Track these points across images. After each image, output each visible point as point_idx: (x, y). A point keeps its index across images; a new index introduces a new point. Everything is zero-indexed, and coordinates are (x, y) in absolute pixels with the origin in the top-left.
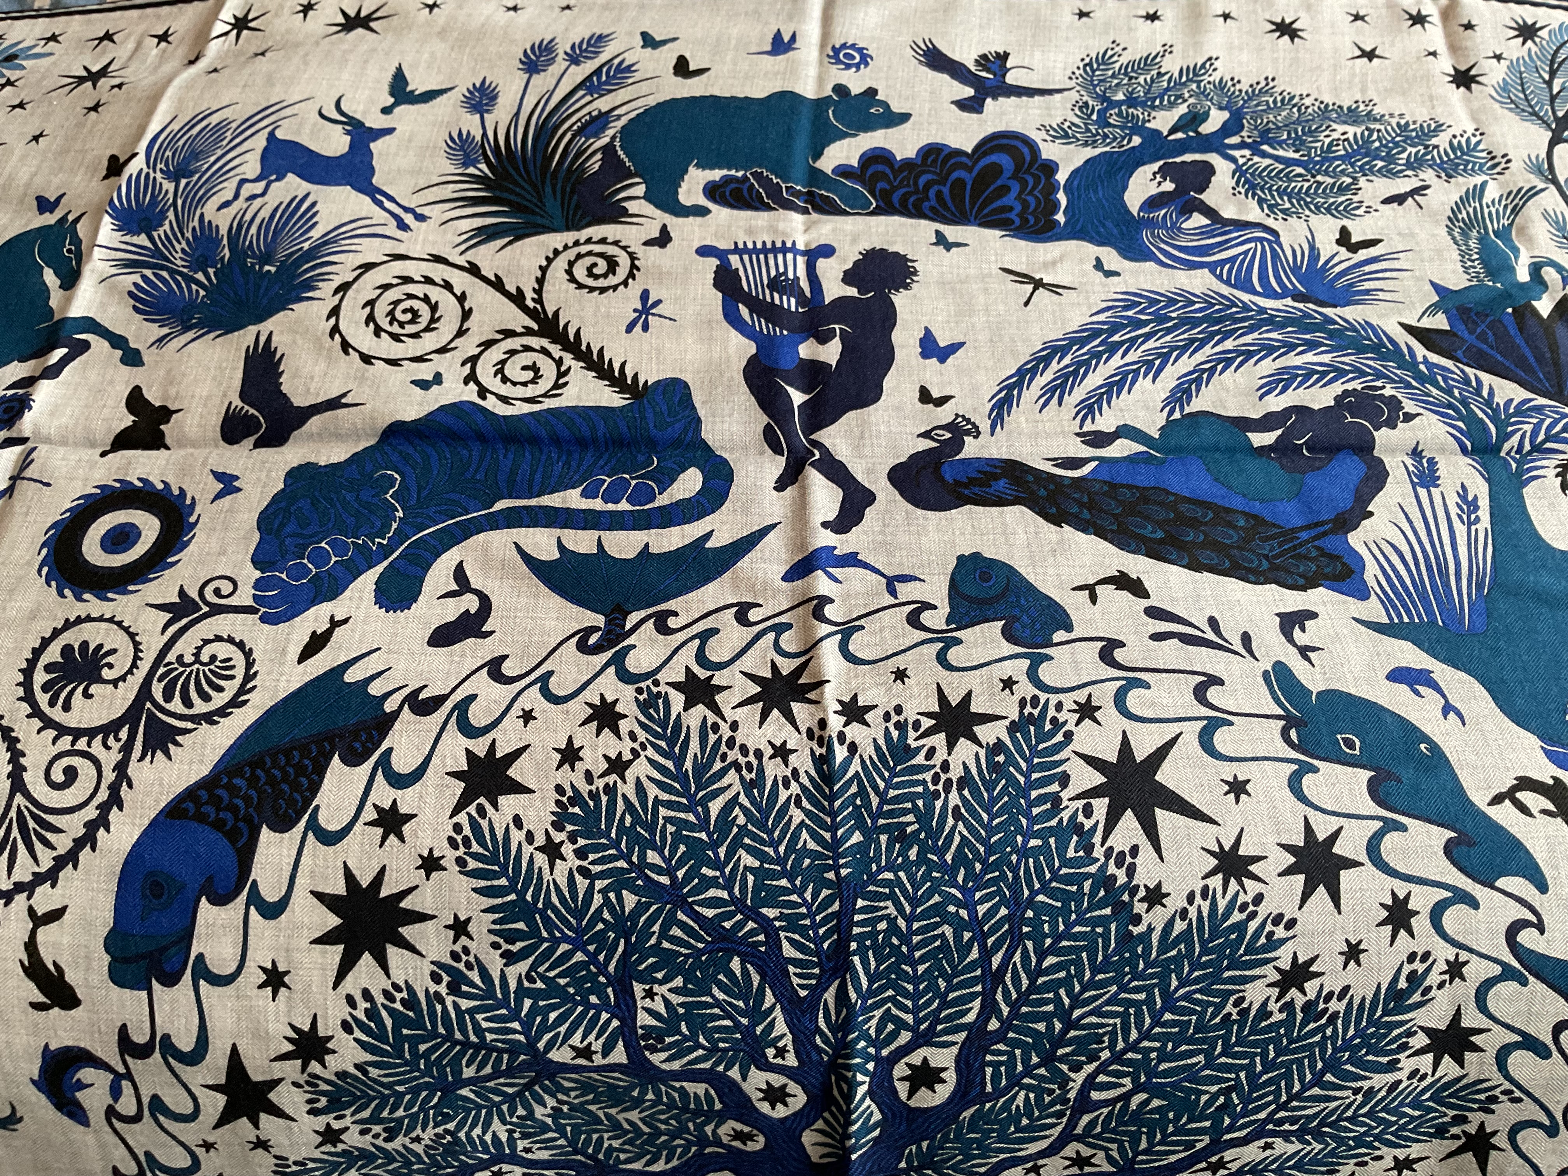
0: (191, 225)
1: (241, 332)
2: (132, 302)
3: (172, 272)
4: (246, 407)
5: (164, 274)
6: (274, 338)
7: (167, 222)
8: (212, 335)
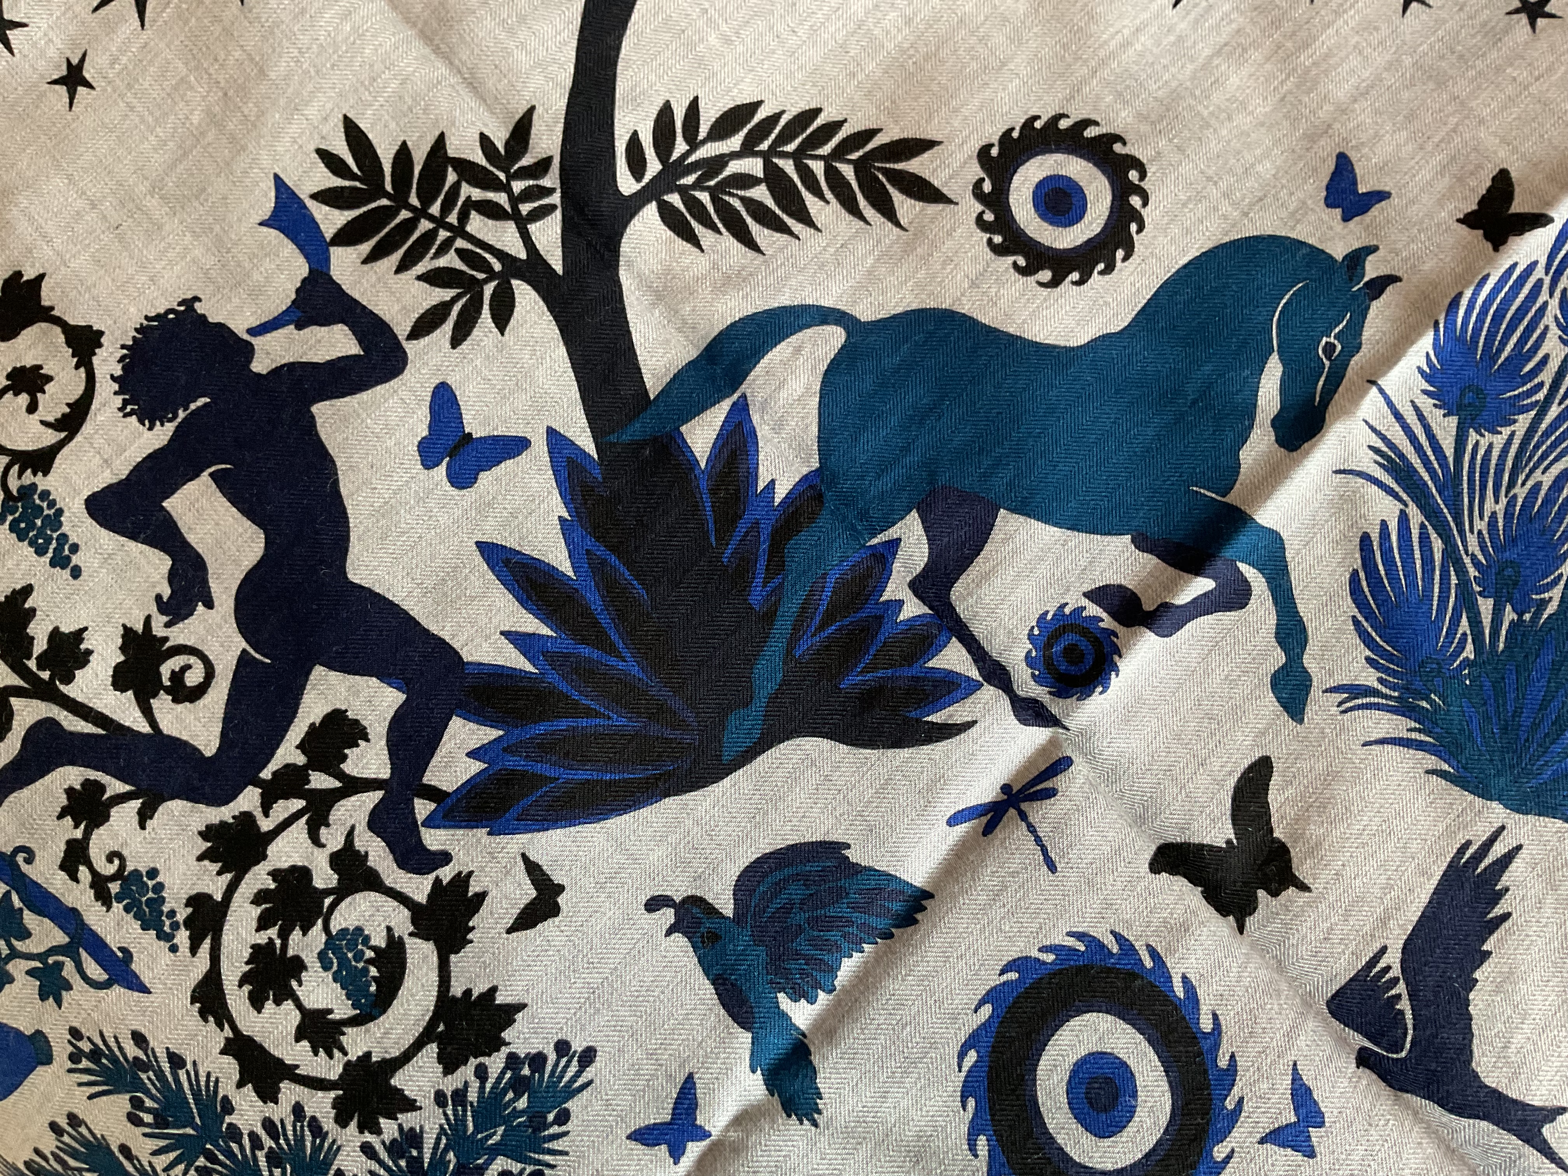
0: (1537, 475)
1: (1478, 801)
2: (1358, 564)
3: (1451, 555)
4: (1401, 988)
5: (1437, 545)
6: (1517, 865)
7: (1506, 431)
8: (1432, 761)
